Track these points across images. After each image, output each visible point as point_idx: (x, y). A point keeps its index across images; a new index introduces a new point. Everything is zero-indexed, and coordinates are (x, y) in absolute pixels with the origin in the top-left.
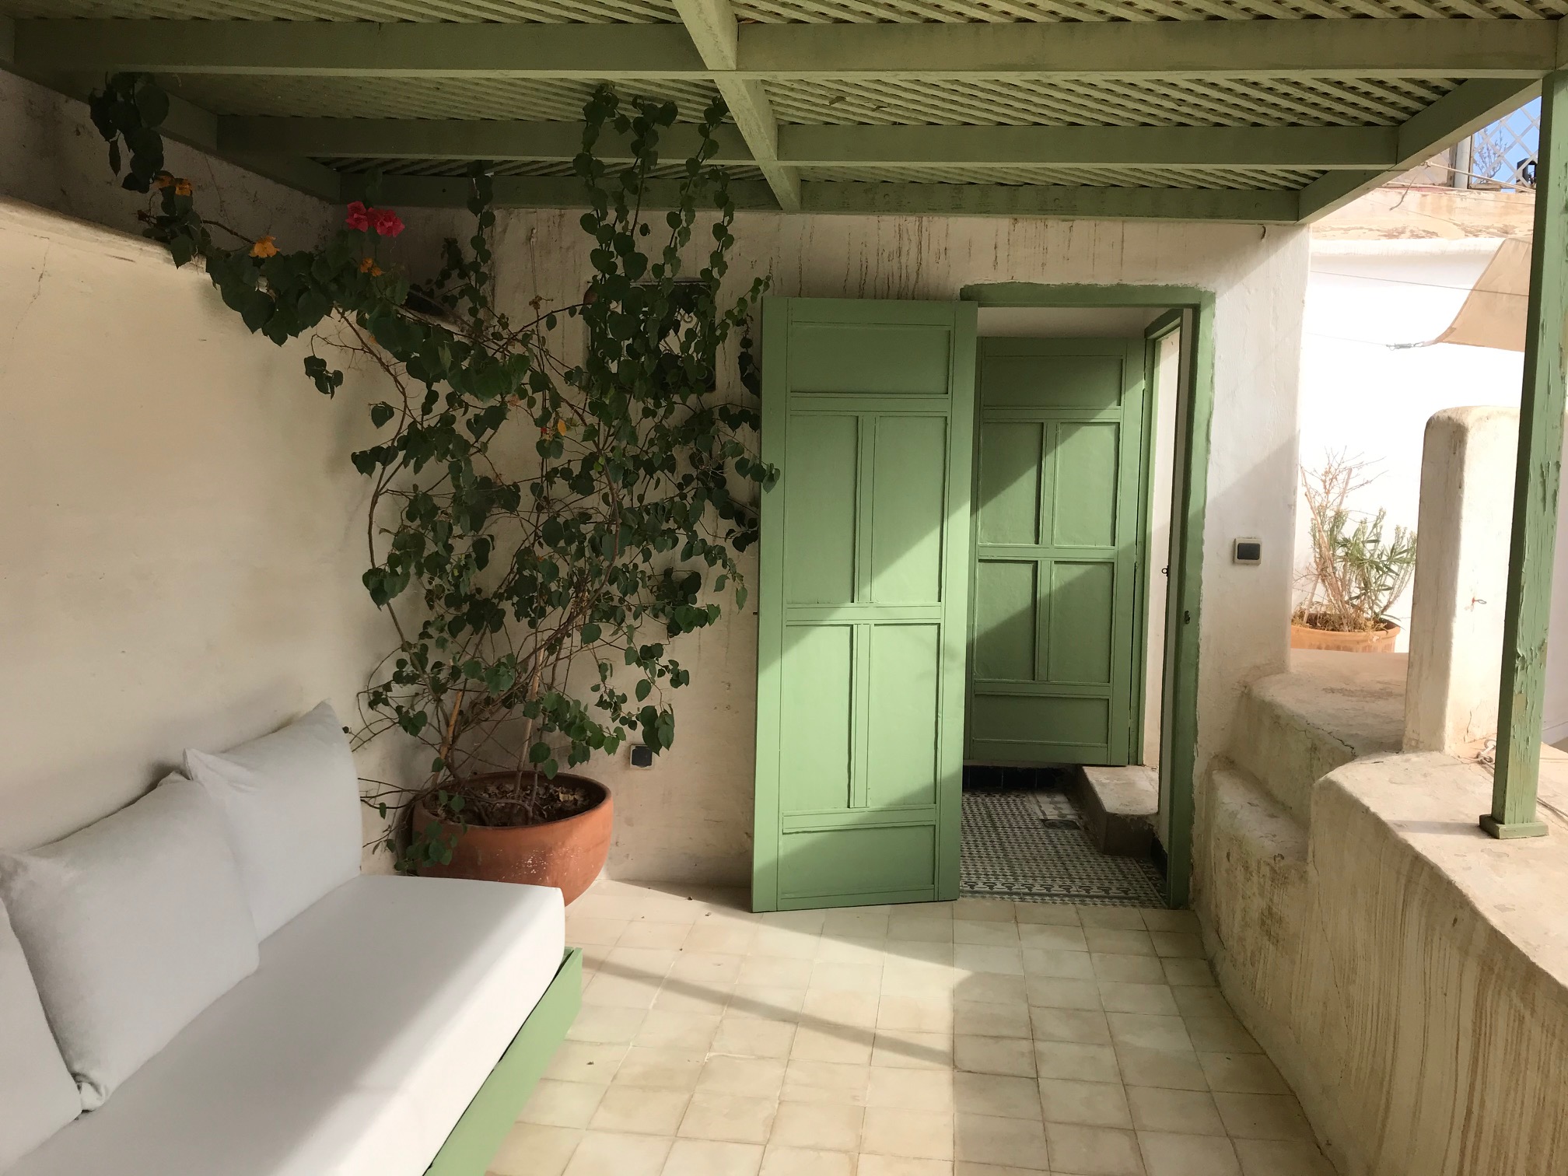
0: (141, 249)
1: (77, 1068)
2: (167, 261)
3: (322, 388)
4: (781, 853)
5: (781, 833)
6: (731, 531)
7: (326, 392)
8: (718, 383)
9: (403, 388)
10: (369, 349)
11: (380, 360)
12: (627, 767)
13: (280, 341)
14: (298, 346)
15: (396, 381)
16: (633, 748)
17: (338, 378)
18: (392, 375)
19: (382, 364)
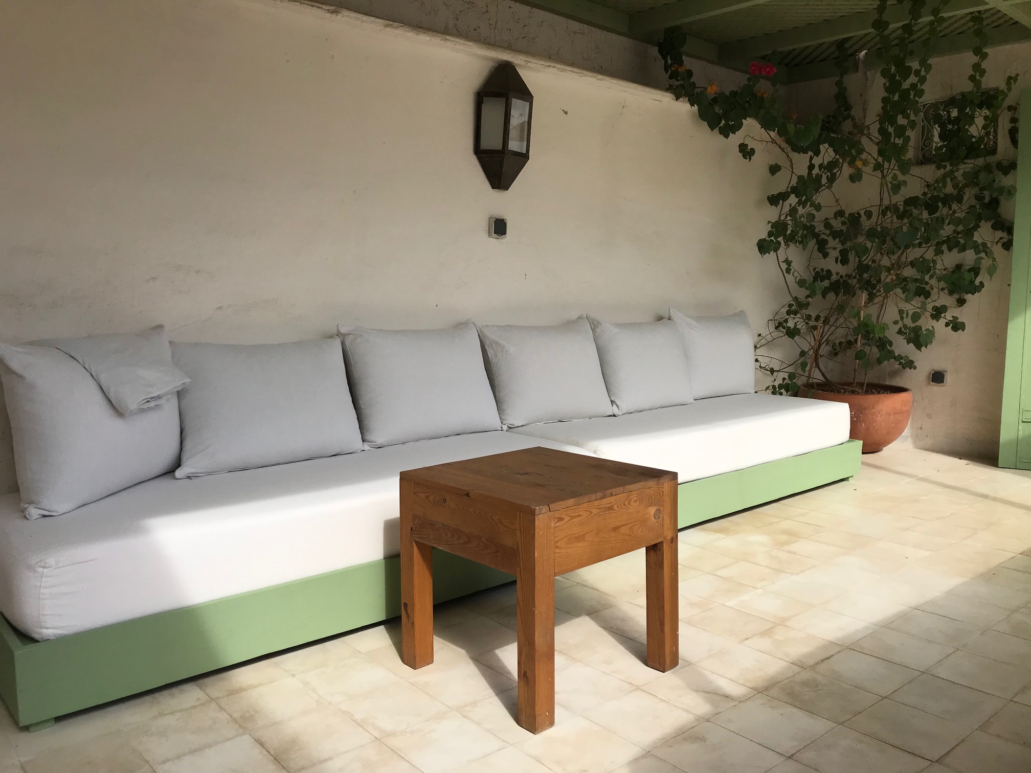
0: (662, 95)
1: (613, 399)
2: (673, 99)
3: (745, 157)
4: (1020, 433)
5: (1020, 421)
6: (1001, 238)
7: (746, 158)
8: (999, 149)
9: (791, 159)
10: (774, 141)
11: (780, 146)
12: (929, 383)
13: (727, 136)
14: (736, 139)
15: (788, 156)
16: (933, 372)
17: (752, 152)
18: (785, 153)
19: (781, 148)
